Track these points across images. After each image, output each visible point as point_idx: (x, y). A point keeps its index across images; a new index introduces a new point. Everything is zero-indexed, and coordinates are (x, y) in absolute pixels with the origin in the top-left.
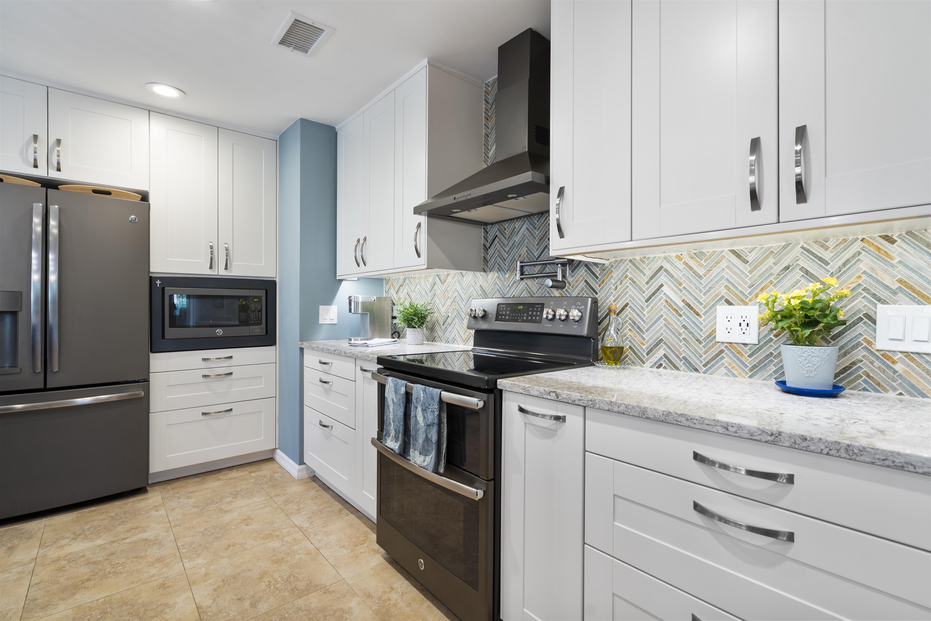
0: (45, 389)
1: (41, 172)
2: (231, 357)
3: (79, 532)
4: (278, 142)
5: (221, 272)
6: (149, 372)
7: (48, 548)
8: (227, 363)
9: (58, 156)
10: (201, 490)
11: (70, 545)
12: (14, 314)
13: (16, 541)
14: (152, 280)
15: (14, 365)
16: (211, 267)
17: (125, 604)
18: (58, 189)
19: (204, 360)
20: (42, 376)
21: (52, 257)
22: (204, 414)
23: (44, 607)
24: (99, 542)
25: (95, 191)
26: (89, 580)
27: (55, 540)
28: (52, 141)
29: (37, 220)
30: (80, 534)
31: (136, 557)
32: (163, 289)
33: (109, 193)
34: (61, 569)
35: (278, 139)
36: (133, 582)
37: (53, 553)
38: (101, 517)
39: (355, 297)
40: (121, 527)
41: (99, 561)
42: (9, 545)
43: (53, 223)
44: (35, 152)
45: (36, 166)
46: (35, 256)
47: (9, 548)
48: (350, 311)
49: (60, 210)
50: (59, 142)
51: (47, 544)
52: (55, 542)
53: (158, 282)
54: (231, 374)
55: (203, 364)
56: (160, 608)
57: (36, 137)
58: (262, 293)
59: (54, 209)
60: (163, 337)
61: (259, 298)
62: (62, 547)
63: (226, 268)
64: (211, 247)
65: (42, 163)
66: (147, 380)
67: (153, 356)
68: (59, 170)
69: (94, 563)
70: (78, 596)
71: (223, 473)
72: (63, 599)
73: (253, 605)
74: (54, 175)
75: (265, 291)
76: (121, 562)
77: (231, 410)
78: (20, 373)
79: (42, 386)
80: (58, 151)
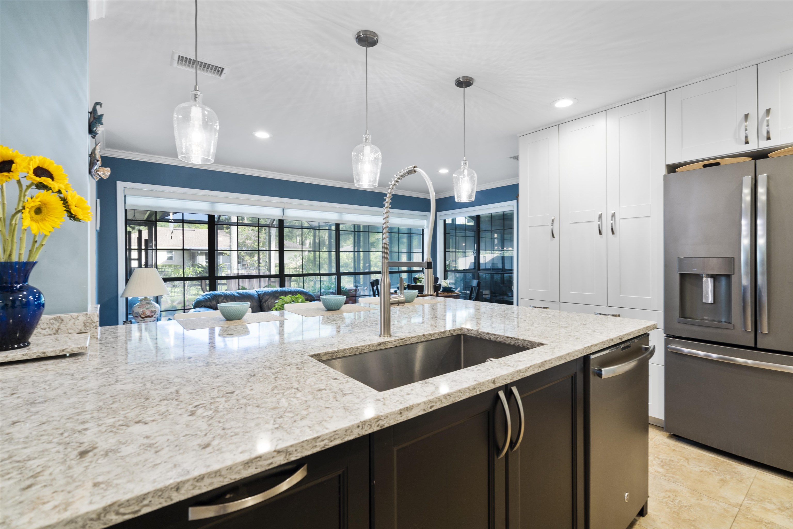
0: (755, 348)
1: (752, 147)
7: (754, 502)
9: (768, 126)
11: (775, 514)
12: (728, 277)
13: (728, 477)
15: (730, 322)
18: (768, 157)
20: (753, 335)
21: (761, 222)
27: (761, 498)
28: (762, 111)
29: (747, 192)
30: (788, 509)
37: (757, 511)
42: (722, 477)
43: (762, 190)
44: (746, 130)
45: (747, 143)
46: (745, 224)
47: (722, 480)
49: (768, 177)
50: (768, 111)
51: (753, 498)
52: (761, 500)
57: (746, 116)
59: (762, 178)
62: (767, 510)
65: (753, 138)
68: (769, 138)
74: (764, 145)
78: (734, 329)
79: (753, 345)
80: (768, 121)
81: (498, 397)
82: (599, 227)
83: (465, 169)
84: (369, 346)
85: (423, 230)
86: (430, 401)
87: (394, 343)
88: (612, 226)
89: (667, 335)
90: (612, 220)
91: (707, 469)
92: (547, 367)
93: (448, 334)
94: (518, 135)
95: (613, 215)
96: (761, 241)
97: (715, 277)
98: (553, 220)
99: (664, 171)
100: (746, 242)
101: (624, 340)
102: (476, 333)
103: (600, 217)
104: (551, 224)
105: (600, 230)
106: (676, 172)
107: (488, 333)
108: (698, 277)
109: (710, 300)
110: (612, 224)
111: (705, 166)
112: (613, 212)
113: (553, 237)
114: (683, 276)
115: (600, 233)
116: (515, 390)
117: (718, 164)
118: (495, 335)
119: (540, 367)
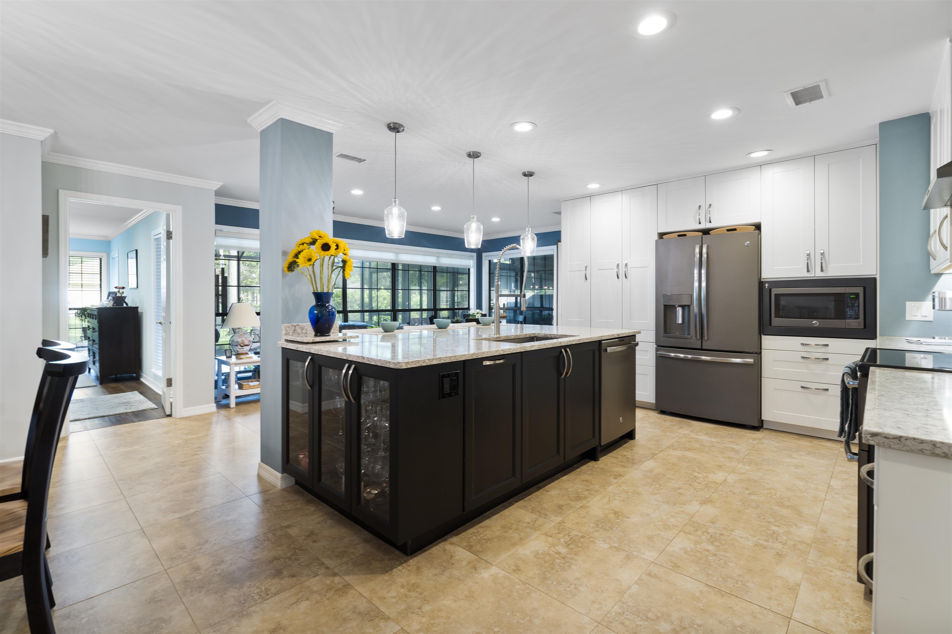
0: (701, 349)
1: (703, 226)
2: (827, 345)
3: (710, 433)
4: (878, 145)
5: (817, 274)
6: (761, 349)
8: (824, 349)
9: (709, 214)
10: (791, 442)
12: (689, 306)
14: (761, 284)
15: (689, 334)
16: (808, 271)
17: (699, 463)
18: (709, 234)
19: (803, 344)
20: (700, 341)
22: (803, 387)
23: (674, 449)
24: (713, 440)
25: (728, 230)
26: (696, 450)
28: (708, 205)
29: (697, 252)
31: (722, 452)
32: (770, 290)
33: (735, 230)
34: (690, 442)
35: (878, 142)
36: (710, 459)
37: (693, 435)
38: (724, 432)
39: (939, 293)
40: (729, 439)
41: (706, 446)
42: (682, 426)
43: (704, 252)
44: (699, 215)
45: (700, 223)
46: (696, 272)
47: (680, 427)
48: (934, 308)
49: (708, 245)
50: (710, 205)
53: (767, 285)
54: (827, 359)
55: (802, 348)
56: (710, 472)
57: (700, 206)
58: (859, 290)
59: (705, 247)
60: (770, 324)
61: (857, 295)
63: (822, 270)
64: (809, 255)
65: (703, 221)
66: (761, 353)
67: (763, 337)
68: (710, 222)
69: (703, 446)
70: (687, 452)
71: (819, 440)
72: (681, 450)
73: (750, 494)
74: (709, 226)
75: (862, 288)
76: (714, 450)
77: (827, 390)
78: (691, 338)
79: (700, 347)
80: (710, 211)
81: (561, 352)
82: (617, 273)
83: (528, 233)
84: (493, 338)
85: (469, 269)
86: (539, 345)
87: (503, 338)
88: (625, 273)
89: (657, 345)
90: (625, 268)
91: (675, 424)
92: (582, 342)
93: (528, 336)
94: (561, 200)
95: (626, 265)
96: (704, 284)
97: (683, 307)
98: (586, 267)
99: (656, 237)
100: (696, 284)
101: (620, 336)
102: (543, 335)
103: (618, 265)
104: (585, 270)
105: (617, 275)
106: (663, 238)
107: (551, 334)
108: (673, 307)
109: (680, 321)
110: (625, 271)
111: (679, 236)
112: (626, 262)
113: (586, 279)
114: (665, 306)
115: (618, 277)
116: (568, 350)
117: (685, 235)
118: (554, 335)
119: (578, 341)
